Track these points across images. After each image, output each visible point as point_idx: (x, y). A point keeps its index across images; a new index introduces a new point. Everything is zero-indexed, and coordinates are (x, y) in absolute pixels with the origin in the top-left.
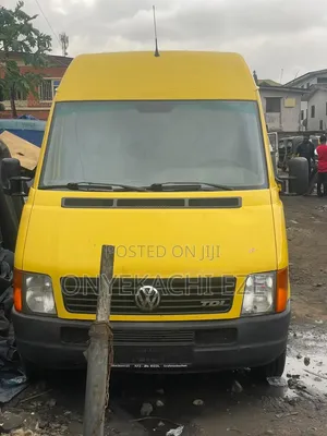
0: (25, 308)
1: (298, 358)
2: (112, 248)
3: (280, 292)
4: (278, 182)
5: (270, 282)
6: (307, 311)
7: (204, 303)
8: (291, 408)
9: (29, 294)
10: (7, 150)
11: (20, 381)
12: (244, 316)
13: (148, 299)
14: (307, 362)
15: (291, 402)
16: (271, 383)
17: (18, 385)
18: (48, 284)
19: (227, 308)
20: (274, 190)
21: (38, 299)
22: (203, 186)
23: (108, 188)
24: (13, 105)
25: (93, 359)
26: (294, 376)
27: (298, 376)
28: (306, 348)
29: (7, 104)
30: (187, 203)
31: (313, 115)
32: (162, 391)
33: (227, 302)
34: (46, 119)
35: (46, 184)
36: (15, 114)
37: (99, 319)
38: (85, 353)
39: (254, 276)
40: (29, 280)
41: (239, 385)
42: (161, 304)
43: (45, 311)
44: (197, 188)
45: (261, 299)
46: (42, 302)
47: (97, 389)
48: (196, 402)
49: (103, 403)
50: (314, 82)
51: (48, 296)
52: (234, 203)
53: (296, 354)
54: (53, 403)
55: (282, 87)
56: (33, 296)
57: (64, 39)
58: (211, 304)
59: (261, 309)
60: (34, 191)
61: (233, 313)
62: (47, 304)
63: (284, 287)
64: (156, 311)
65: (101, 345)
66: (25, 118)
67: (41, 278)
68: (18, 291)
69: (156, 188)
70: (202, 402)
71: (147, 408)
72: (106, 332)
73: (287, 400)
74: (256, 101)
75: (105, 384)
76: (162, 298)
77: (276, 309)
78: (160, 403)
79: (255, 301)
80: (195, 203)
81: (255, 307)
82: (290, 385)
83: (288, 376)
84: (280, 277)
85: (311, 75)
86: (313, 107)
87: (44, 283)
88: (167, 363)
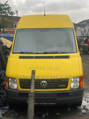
0: (9, 87)
1: (85, 100)
2: (35, 71)
3: (81, 82)
4: (79, 51)
5: (78, 80)
6: (87, 87)
7: (60, 86)
8: (84, 116)
9: (10, 83)
10: (2, 42)
11: (7, 108)
12: (71, 89)
13: (44, 85)
14: (88, 102)
15: (84, 114)
16: (78, 108)
17: (7, 109)
18: (15, 81)
19: (66, 87)
20: (78, 53)
21: (13, 85)
22: (59, 52)
23: (32, 53)
24: (4, 30)
25: (30, 103)
26: (84, 106)
27: (86, 106)
28: (87, 97)
29: (2, 30)
30: (54, 57)
31: (85, 32)
32: (47, 111)
33: (66, 85)
34: (14, 34)
35: (14, 52)
36: (4, 32)
37: (31, 91)
38: (27, 101)
39: (74, 78)
40: (10, 79)
41: (69, 109)
42: (47, 86)
43: (15, 88)
44: (57, 53)
45: (76, 84)
46: (14, 86)
47: (31, 112)
48: (57, 114)
49: (33, 116)
50: (85, 23)
51: (15, 84)
52: (67, 57)
53: (85, 99)
54: (17, 114)
55: (77, 24)
56: (11, 84)
57: (17, 12)
58: (62, 86)
59: (76, 87)
60: (11, 54)
61: (68, 89)
62: (15, 86)
63: (82, 81)
64: (46, 88)
65: (32, 99)
66: (7, 33)
67: (13, 79)
68: (7, 83)
69: (45, 53)
70: (59, 114)
71: (44, 116)
72: (33, 95)
73: (83, 113)
74: (73, 28)
75: (33, 110)
76: (48, 84)
77: (80, 87)
78: (47, 114)
79: (74, 85)
80: (56, 57)
81: (74, 87)
82: (84, 108)
83: (83, 106)
84: (81, 78)
85: (84, 21)
86: (85, 30)
87: (14, 80)
88: (49, 103)
